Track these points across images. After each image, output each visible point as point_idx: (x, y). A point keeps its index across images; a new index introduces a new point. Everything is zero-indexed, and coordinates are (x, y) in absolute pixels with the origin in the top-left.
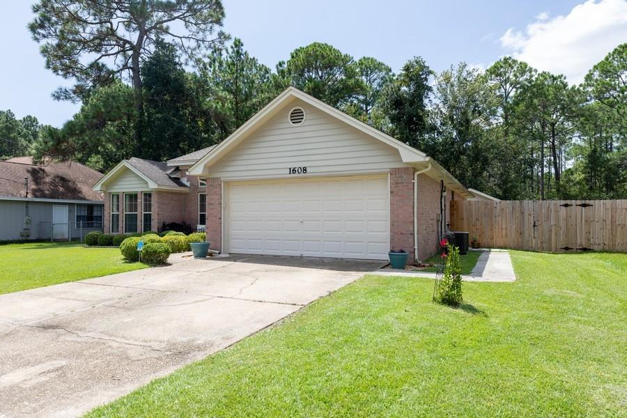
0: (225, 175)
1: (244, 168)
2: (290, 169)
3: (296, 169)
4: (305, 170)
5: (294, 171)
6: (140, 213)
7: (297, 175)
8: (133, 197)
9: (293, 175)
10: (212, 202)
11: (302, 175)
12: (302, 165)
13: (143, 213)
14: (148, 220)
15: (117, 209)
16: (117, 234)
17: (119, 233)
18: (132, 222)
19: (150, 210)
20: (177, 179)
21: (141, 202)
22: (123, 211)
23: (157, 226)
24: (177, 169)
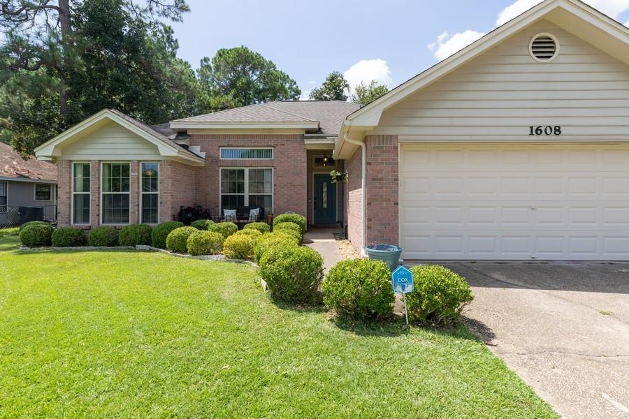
0: (404, 132)
1: (448, 122)
2: (532, 128)
3: (543, 129)
4: (558, 130)
5: (538, 131)
6: (135, 193)
7: (543, 137)
8: (119, 172)
9: (535, 137)
10: (379, 177)
11: (553, 137)
12: (553, 123)
13: (141, 193)
14: (150, 205)
15: (86, 186)
16: (85, 225)
17: (90, 224)
18: (117, 206)
19: (155, 187)
20: (185, 147)
21: (135, 177)
22: (99, 190)
23: (169, 213)
24: (182, 133)
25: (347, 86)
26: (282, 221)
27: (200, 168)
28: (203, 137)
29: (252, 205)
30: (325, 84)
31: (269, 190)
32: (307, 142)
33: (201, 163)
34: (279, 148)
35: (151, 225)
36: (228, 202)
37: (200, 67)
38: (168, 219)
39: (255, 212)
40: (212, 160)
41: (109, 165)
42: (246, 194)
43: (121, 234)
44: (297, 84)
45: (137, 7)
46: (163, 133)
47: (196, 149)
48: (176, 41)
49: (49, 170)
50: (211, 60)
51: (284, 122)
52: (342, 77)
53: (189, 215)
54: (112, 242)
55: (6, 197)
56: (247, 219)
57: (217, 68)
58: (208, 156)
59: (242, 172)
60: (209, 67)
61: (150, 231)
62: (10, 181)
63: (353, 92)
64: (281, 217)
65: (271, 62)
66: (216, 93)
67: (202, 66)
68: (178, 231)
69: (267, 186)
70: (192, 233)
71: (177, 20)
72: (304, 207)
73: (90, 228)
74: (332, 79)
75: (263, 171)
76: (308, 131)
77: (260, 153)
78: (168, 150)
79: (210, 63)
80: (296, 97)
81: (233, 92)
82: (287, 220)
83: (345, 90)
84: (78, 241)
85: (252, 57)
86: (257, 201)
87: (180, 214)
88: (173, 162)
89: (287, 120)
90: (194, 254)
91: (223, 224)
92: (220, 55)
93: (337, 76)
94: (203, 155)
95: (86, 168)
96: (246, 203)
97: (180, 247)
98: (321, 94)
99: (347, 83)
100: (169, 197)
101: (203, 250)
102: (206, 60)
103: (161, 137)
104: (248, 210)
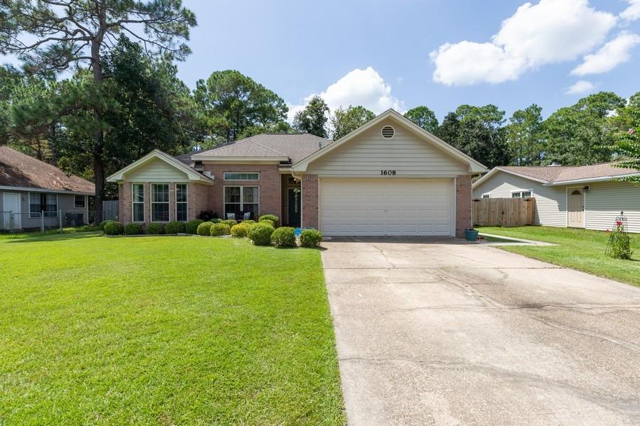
0: (321, 173)
2: (382, 171)
3: (387, 172)
4: (394, 173)
5: (385, 173)
6: (173, 203)
7: (387, 176)
8: (161, 188)
9: (383, 176)
10: (309, 195)
11: (392, 176)
12: (392, 169)
13: (176, 202)
14: (182, 209)
15: (141, 199)
16: (141, 222)
17: (144, 221)
18: (160, 211)
19: (184, 200)
20: (201, 172)
21: (173, 192)
22: (149, 200)
23: (195, 214)
24: (198, 163)
25: (327, 109)
26: (263, 219)
27: (210, 186)
28: (212, 166)
29: (246, 211)
30: (308, 107)
31: (256, 201)
32: (280, 169)
33: (211, 183)
34: (263, 173)
35: (184, 222)
36: (230, 208)
37: (196, 89)
38: (194, 219)
39: (247, 214)
40: (218, 180)
41: (155, 185)
42: (242, 203)
43: (166, 227)
44: (285, 102)
45: (149, 51)
46: (185, 163)
47: (208, 174)
48: (176, 67)
49: (82, 184)
50: (206, 82)
51: (266, 157)
52: (322, 102)
53: (207, 215)
54: (162, 232)
55: (56, 206)
56: (242, 219)
57: (213, 90)
58: (216, 178)
59: (239, 188)
60: (204, 89)
61: (184, 225)
62: (58, 193)
63: (333, 114)
64: (263, 217)
65: (261, 85)
66: (212, 114)
67: (198, 88)
68: (204, 224)
69: (255, 199)
70: (212, 225)
71: (181, 60)
72: (280, 212)
73: (144, 224)
74: (314, 102)
75: (252, 188)
76: (282, 162)
77: (250, 176)
78: (194, 177)
79: (205, 84)
80: (284, 114)
81: (227, 113)
82: (266, 218)
83: (326, 112)
84: (139, 231)
85: (244, 81)
86: (249, 208)
87: (200, 216)
88: (196, 184)
89: (268, 155)
90: (214, 235)
91: (229, 221)
92: (214, 78)
93: (318, 101)
94: (213, 177)
95: (141, 187)
96: (242, 209)
97: (206, 233)
98: (305, 115)
99: (328, 106)
100: (194, 204)
101: (220, 233)
102: (201, 81)
103: (185, 165)
104: (243, 213)
